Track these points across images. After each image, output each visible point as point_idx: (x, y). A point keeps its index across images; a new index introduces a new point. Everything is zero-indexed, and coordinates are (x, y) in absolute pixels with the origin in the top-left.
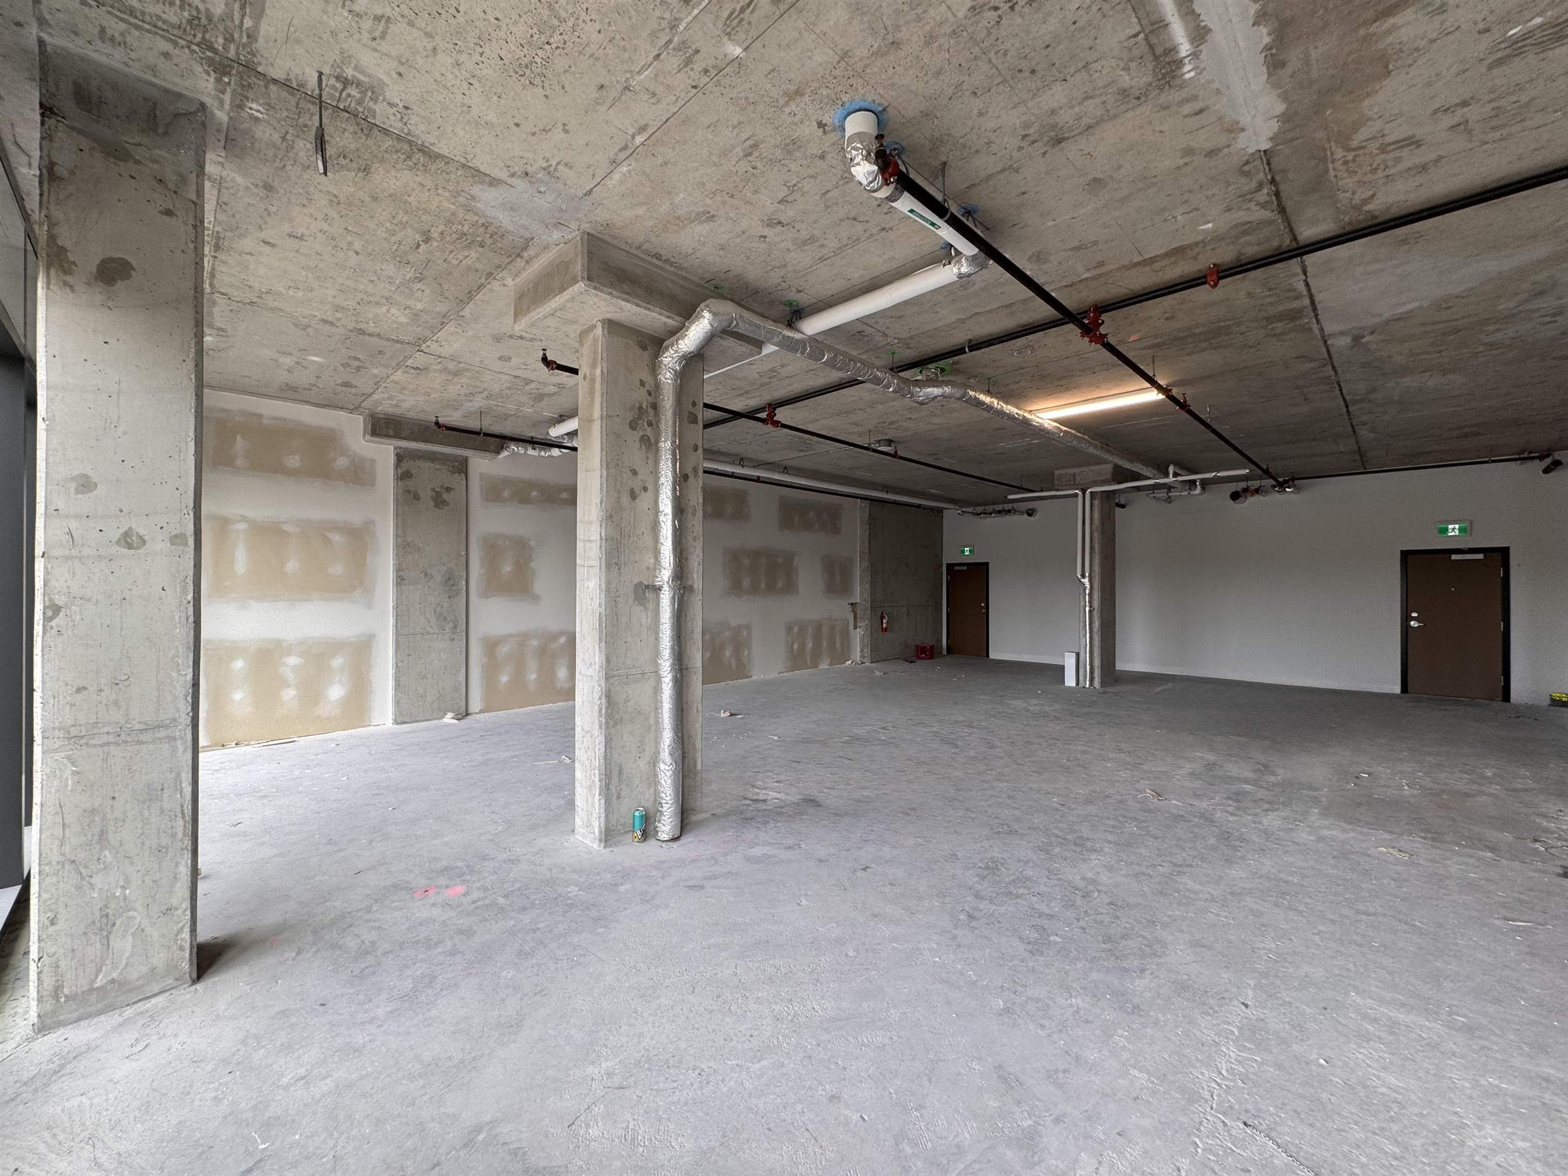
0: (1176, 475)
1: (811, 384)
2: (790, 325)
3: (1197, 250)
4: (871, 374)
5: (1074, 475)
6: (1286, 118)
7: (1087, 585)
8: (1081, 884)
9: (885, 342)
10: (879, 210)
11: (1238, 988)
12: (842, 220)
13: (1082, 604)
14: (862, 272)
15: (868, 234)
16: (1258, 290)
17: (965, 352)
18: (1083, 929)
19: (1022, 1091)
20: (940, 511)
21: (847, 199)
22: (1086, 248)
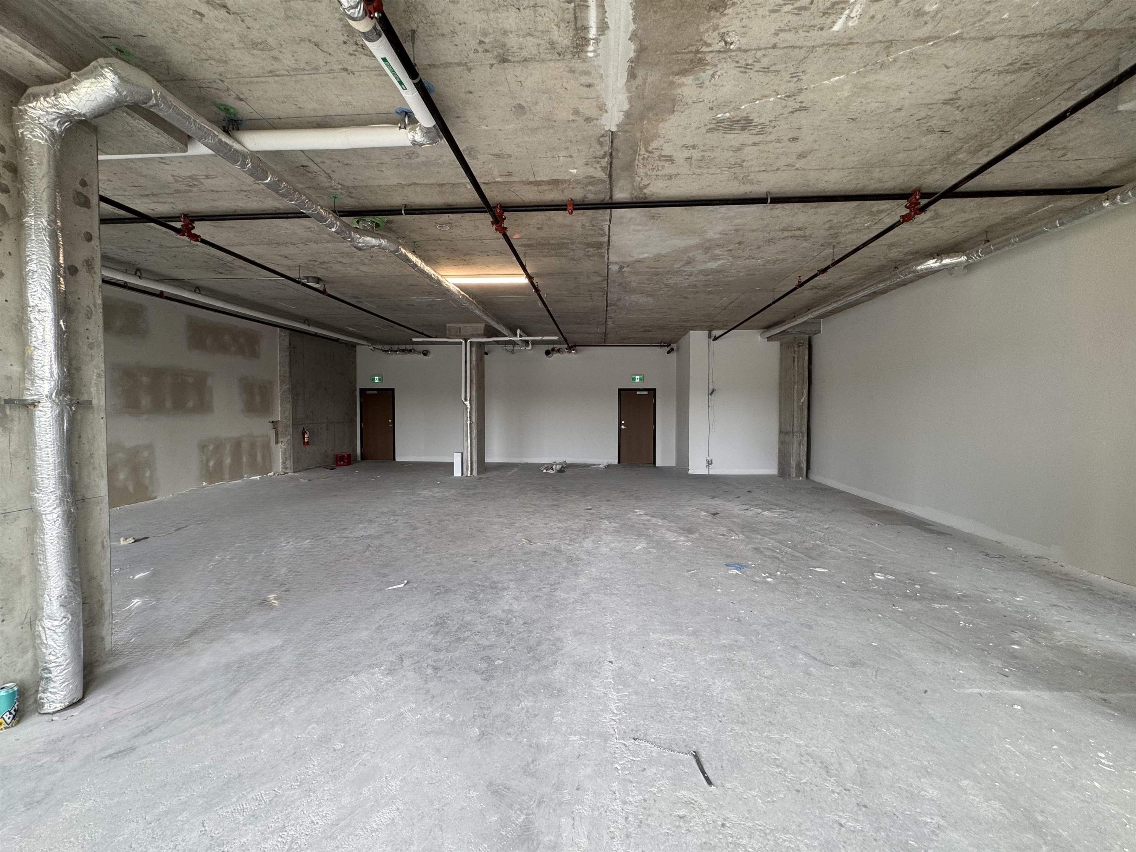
0: (521, 336)
1: (240, 205)
2: (226, 131)
3: (565, 186)
4: (315, 210)
5: (460, 328)
6: (628, 115)
7: (469, 406)
8: (503, 615)
9: (328, 184)
10: (344, 47)
11: (605, 653)
12: (302, 40)
13: (465, 419)
14: (316, 106)
15: (328, 68)
16: (587, 225)
17: (402, 214)
18: (514, 648)
19: (511, 795)
20: (354, 346)
21: (312, 18)
22: (503, 158)
